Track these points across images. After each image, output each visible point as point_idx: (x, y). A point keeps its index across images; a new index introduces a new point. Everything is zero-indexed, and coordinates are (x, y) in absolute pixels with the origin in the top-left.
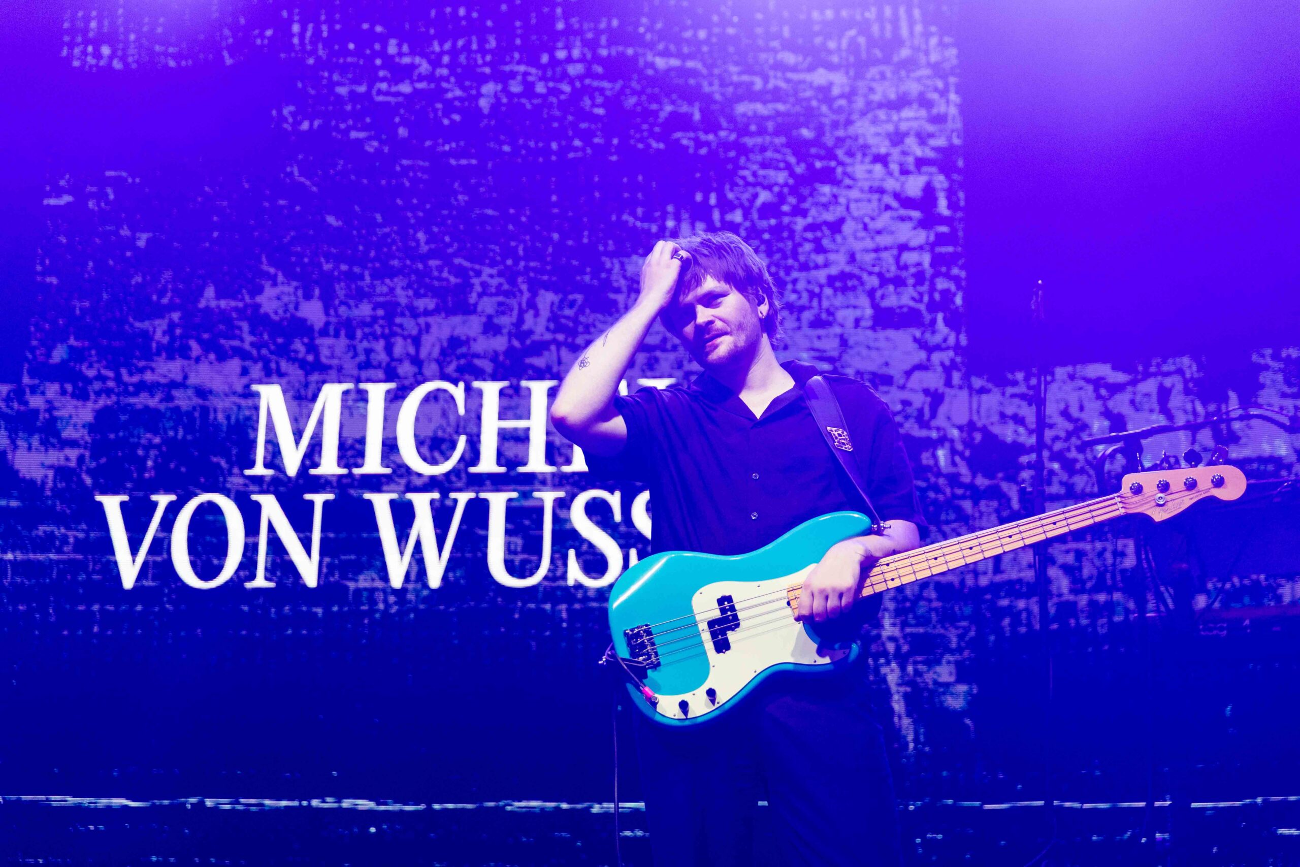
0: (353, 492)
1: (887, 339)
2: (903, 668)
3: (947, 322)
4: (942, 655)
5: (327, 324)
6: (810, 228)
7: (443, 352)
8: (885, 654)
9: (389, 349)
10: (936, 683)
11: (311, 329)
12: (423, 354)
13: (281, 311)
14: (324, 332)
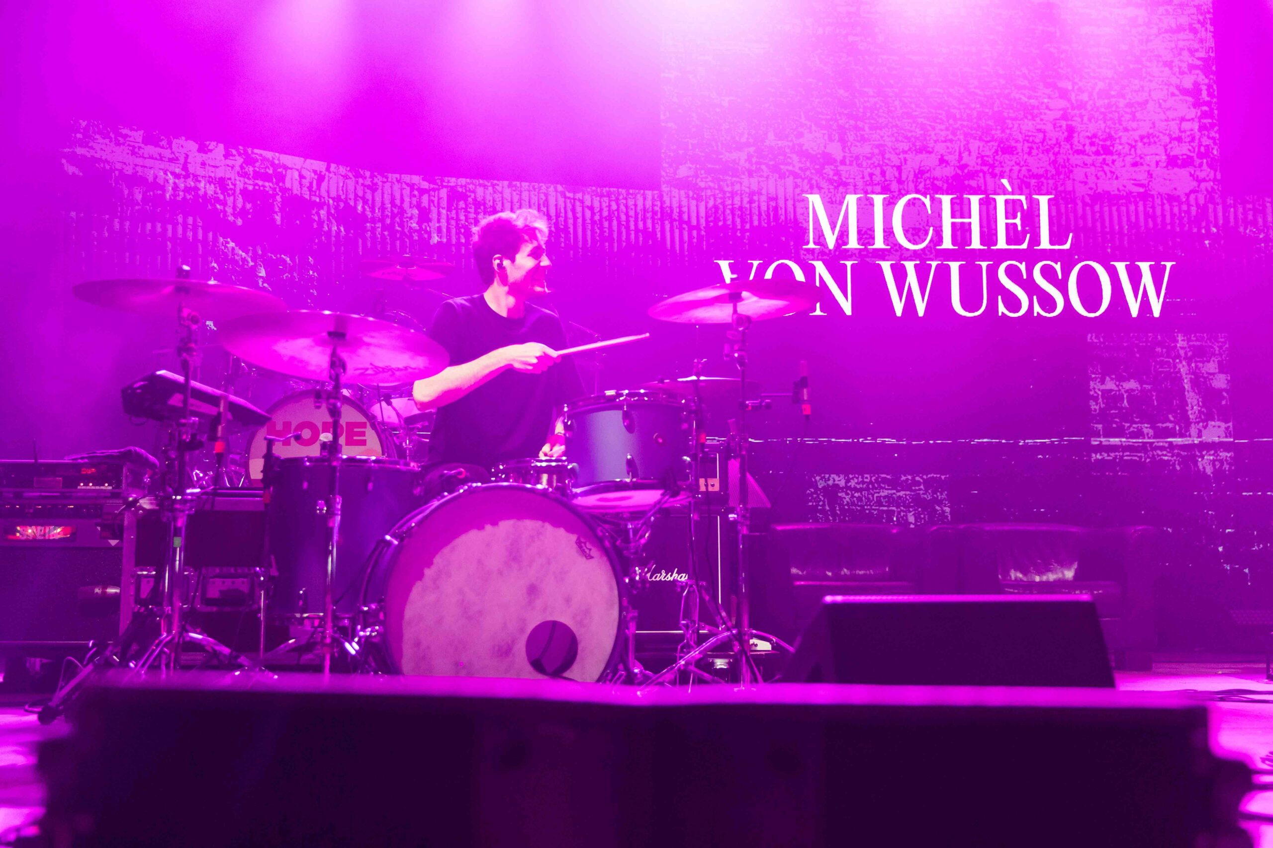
0: (867, 260)
1: (1175, 174)
2: (1189, 365)
3: (1208, 165)
4: (1211, 358)
5: (844, 157)
6: (1129, 105)
7: (916, 176)
8: (1179, 356)
9: (883, 173)
10: (1207, 373)
11: (835, 160)
12: (904, 178)
13: (816, 148)
14: (843, 162)
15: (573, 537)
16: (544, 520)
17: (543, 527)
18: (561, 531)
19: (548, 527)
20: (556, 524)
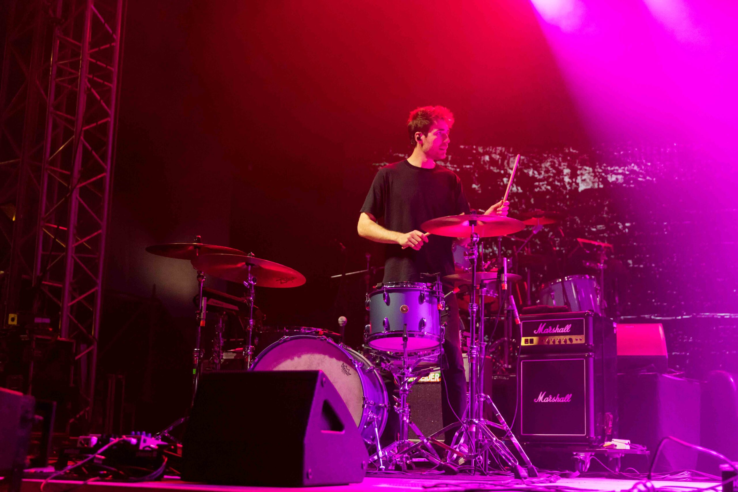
15: (341, 363)
16: (325, 353)
17: (324, 358)
18: (334, 360)
19: (327, 357)
20: (331, 356)
